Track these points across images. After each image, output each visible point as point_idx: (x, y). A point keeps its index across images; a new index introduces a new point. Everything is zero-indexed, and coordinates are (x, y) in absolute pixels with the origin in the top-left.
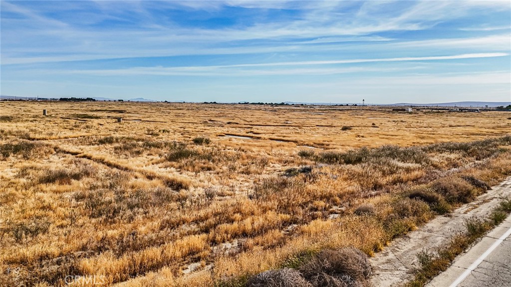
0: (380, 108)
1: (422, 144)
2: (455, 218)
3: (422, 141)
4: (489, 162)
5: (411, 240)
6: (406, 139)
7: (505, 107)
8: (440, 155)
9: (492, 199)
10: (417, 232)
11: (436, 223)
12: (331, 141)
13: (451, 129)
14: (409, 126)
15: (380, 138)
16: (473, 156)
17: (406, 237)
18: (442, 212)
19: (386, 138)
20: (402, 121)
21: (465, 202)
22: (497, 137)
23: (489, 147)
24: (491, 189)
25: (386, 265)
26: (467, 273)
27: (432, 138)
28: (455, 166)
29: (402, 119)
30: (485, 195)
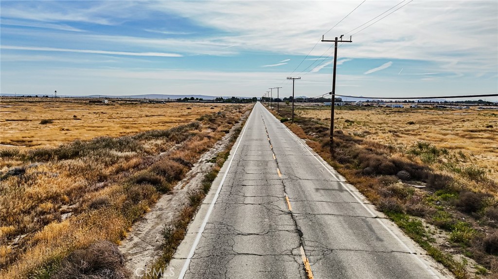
0: (75, 100)
1: (128, 133)
2: (176, 194)
3: (128, 131)
4: (187, 145)
5: (148, 221)
6: (113, 129)
7: (182, 99)
8: (150, 142)
9: (197, 174)
10: (151, 213)
11: (163, 201)
12: (33, 137)
13: (147, 118)
14: (110, 118)
15: (87, 130)
16: (173, 141)
17: (143, 219)
18: (166, 191)
19: (93, 130)
20: (102, 113)
21: (180, 180)
22: (186, 124)
23: (183, 132)
24: (194, 166)
25: (134, 249)
26: (199, 235)
27: (135, 127)
28: (163, 150)
29: (102, 111)
30: (191, 171)
